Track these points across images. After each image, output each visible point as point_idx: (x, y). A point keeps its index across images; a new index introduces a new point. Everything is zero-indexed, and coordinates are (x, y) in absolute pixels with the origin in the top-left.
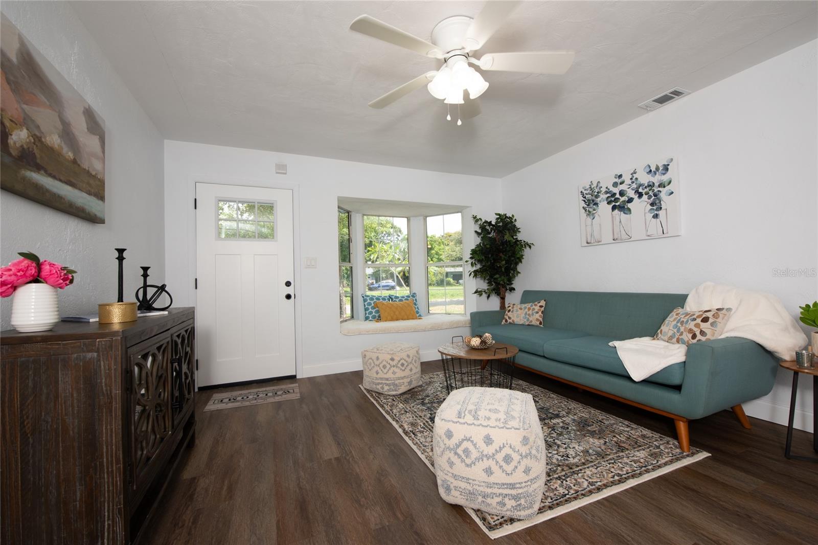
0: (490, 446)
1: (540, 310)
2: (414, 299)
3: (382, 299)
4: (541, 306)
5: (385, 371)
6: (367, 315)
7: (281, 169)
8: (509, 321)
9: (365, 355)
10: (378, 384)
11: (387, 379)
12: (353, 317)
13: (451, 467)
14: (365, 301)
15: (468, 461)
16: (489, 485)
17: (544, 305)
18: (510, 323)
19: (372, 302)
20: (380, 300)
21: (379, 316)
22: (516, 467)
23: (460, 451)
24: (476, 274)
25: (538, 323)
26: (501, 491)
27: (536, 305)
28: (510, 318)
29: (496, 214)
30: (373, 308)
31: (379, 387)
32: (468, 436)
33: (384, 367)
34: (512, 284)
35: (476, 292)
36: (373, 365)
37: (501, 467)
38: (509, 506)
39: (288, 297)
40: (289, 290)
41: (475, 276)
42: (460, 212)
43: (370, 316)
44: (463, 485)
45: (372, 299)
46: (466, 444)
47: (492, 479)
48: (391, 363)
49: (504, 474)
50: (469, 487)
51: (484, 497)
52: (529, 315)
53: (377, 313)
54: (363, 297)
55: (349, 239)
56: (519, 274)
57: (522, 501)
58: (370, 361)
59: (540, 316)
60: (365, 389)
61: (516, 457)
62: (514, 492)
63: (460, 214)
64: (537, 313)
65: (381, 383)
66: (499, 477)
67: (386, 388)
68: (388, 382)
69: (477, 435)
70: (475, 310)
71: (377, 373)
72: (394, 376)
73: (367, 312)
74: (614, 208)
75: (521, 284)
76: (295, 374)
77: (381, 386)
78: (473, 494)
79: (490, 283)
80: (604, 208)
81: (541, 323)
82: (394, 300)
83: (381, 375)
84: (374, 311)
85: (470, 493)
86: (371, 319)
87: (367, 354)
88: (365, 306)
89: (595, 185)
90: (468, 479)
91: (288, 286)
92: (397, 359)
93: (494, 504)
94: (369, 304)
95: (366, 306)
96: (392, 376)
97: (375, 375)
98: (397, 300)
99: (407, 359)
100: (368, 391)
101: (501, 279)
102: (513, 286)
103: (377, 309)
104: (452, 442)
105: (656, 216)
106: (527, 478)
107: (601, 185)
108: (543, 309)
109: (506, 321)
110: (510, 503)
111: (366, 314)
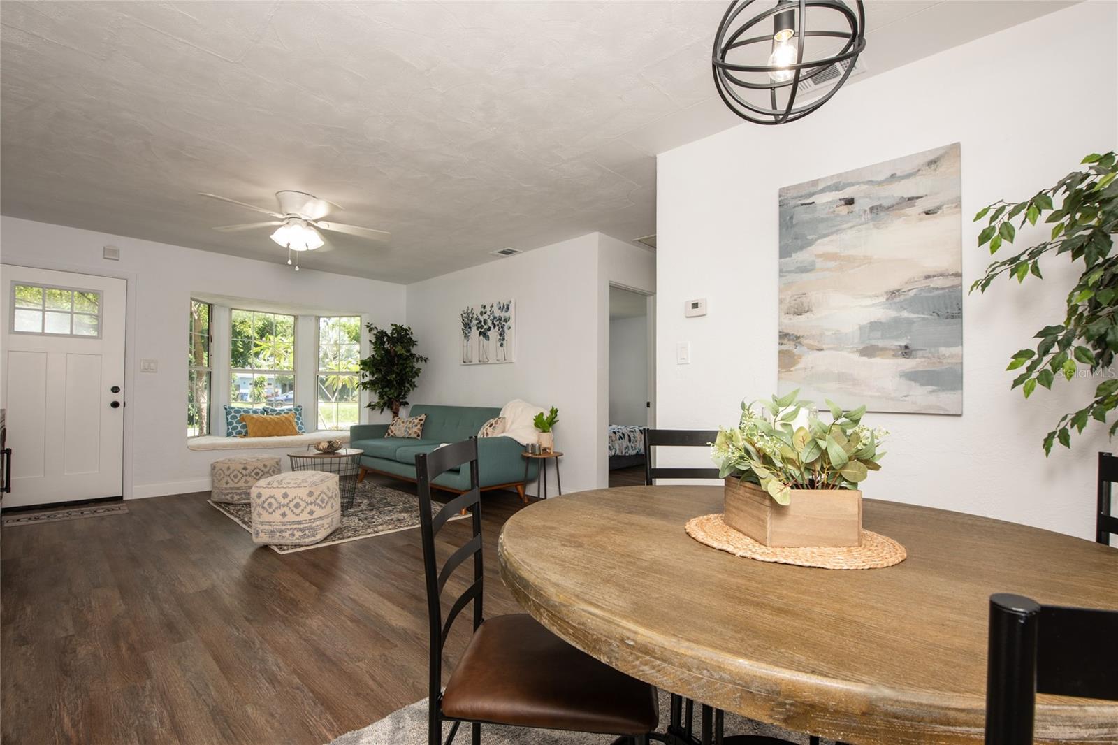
0: (286, 499)
1: (418, 423)
2: (298, 413)
3: (253, 412)
4: (421, 420)
5: (236, 481)
6: (230, 430)
7: (111, 254)
8: (391, 434)
9: (215, 467)
10: (228, 494)
11: (238, 489)
12: (209, 433)
13: (259, 517)
14: (228, 413)
15: (270, 511)
16: (284, 524)
17: (424, 419)
18: (392, 437)
19: (238, 415)
20: (249, 412)
21: (246, 433)
22: (303, 510)
23: (265, 505)
24: (365, 385)
25: (416, 435)
26: (292, 526)
27: (416, 419)
28: (392, 431)
29: (392, 325)
30: (238, 422)
31: (228, 497)
32: (272, 495)
33: (236, 476)
34: (406, 398)
35: (368, 406)
36: (222, 475)
37: (292, 511)
38: (297, 536)
39: (115, 405)
40: (118, 397)
41: (365, 387)
42: (360, 316)
43: (234, 432)
44: (266, 527)
45: (238, 411)
46: (269, 500)
47: (286, 519)
48: (244, 472)
49: (294, 516)
50: (271, 528)
51: (280, 532)
52: (409, 428)
53: (244, 428)
54: (226, 409)
55: (208, 338)
56: (415, 389)
57: (307, 532)
58: (220, 472)
59: (419, 429)
60: (214, 502)
61: (303, 504)
62: (301, 526)
63: (359, 318)
64: (416, 426)
65: (230, 493)
66: (291, 517)
67: (236, 497)
68: (238, 491)
69: (278, 493)
70: (356, 423)
71: (227, 483)
72: (246, 485)
73: (230, 427)
74: (480, 333)
75: (413, 398)
76: (121, 495)
77: (230, 495)
78: (274, 532)
79: (381, 396)
80: (475, 332)
81: (418, 436)
82: (270, 413)
83: (231, 484)
84: (239, 426)
85: (271, 532)
86: (234, 435)
87: (217, 465)
88: (227, 419)
89: (470, 311)
90: (270, 522)
91: (116, 392)
92: (250, 468)
93: (287, 536)
94: (234, 417)
95: (230, 420)
96: (244, 485)
97: (225, 486)
98: (274, 413)
99: (263, 468)
100: (216, 503)
101: (392, 393)
102: (406, 400)
103: (244, 423)
104: (260, 501)
105: (502, 345)
106: (310, 517)
107: (473, 312)
108: (422, 422)
109: (389, 434)
110: (298, 534)
111: (228, 429)
